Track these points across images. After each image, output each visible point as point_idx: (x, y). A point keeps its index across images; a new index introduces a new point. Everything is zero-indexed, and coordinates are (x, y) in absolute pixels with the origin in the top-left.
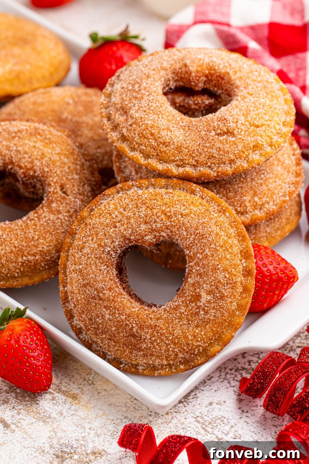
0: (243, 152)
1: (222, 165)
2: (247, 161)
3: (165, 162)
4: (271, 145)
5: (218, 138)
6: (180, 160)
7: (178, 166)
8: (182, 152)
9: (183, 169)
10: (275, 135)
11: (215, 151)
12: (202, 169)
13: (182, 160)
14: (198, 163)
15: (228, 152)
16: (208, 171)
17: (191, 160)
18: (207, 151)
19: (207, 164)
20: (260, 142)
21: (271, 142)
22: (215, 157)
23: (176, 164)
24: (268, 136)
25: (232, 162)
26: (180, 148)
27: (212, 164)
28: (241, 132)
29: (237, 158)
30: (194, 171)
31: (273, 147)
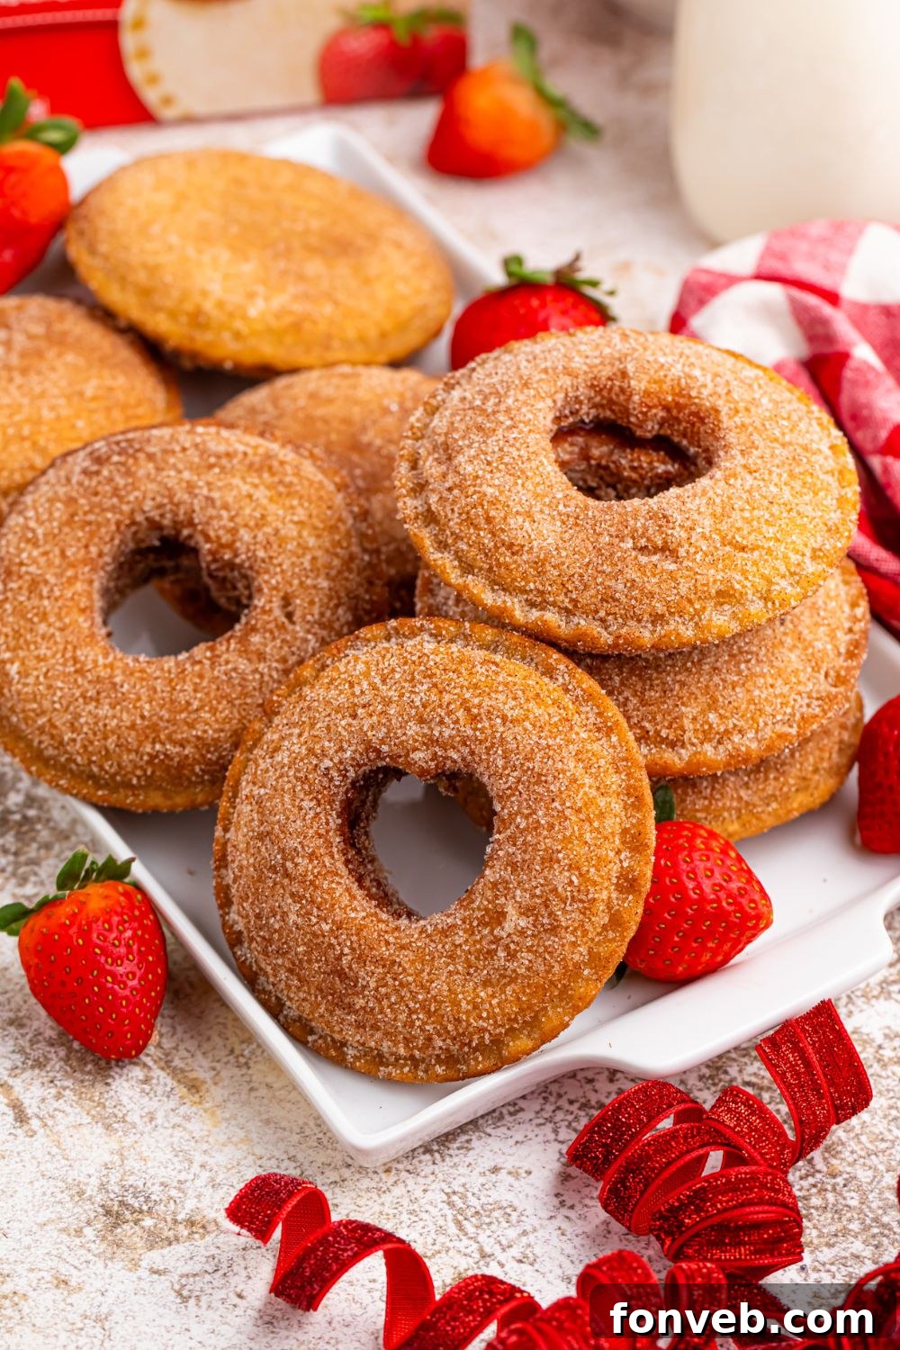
0: (690, 601)
1: (632, 623)
2: (696, 624)
3: (504, 590)
4: (766, 599)
5: (636, 558)
6: (538, 590)
7: (532, 605)
8: (545, 573)
9: (539, 613)
10: (783, 577)
11: (621, 586)
12: (583, 622)
13: (542, 593)
14: (575, 606)
15: (652, 595)
16: (596, 629)
17: (561, 598)
18: (602, 583)
19: (597, 612)
20: (737, 586)
21: (769, 591)
22: (618, 600)
23: (527, 600)
24: (763, 576)
25: (657, 619)
26: (543, 565)
27: (608, 614)
28: (696, 553)
29: (671, 614)
30: (563, 624)
31: (770, 604)
